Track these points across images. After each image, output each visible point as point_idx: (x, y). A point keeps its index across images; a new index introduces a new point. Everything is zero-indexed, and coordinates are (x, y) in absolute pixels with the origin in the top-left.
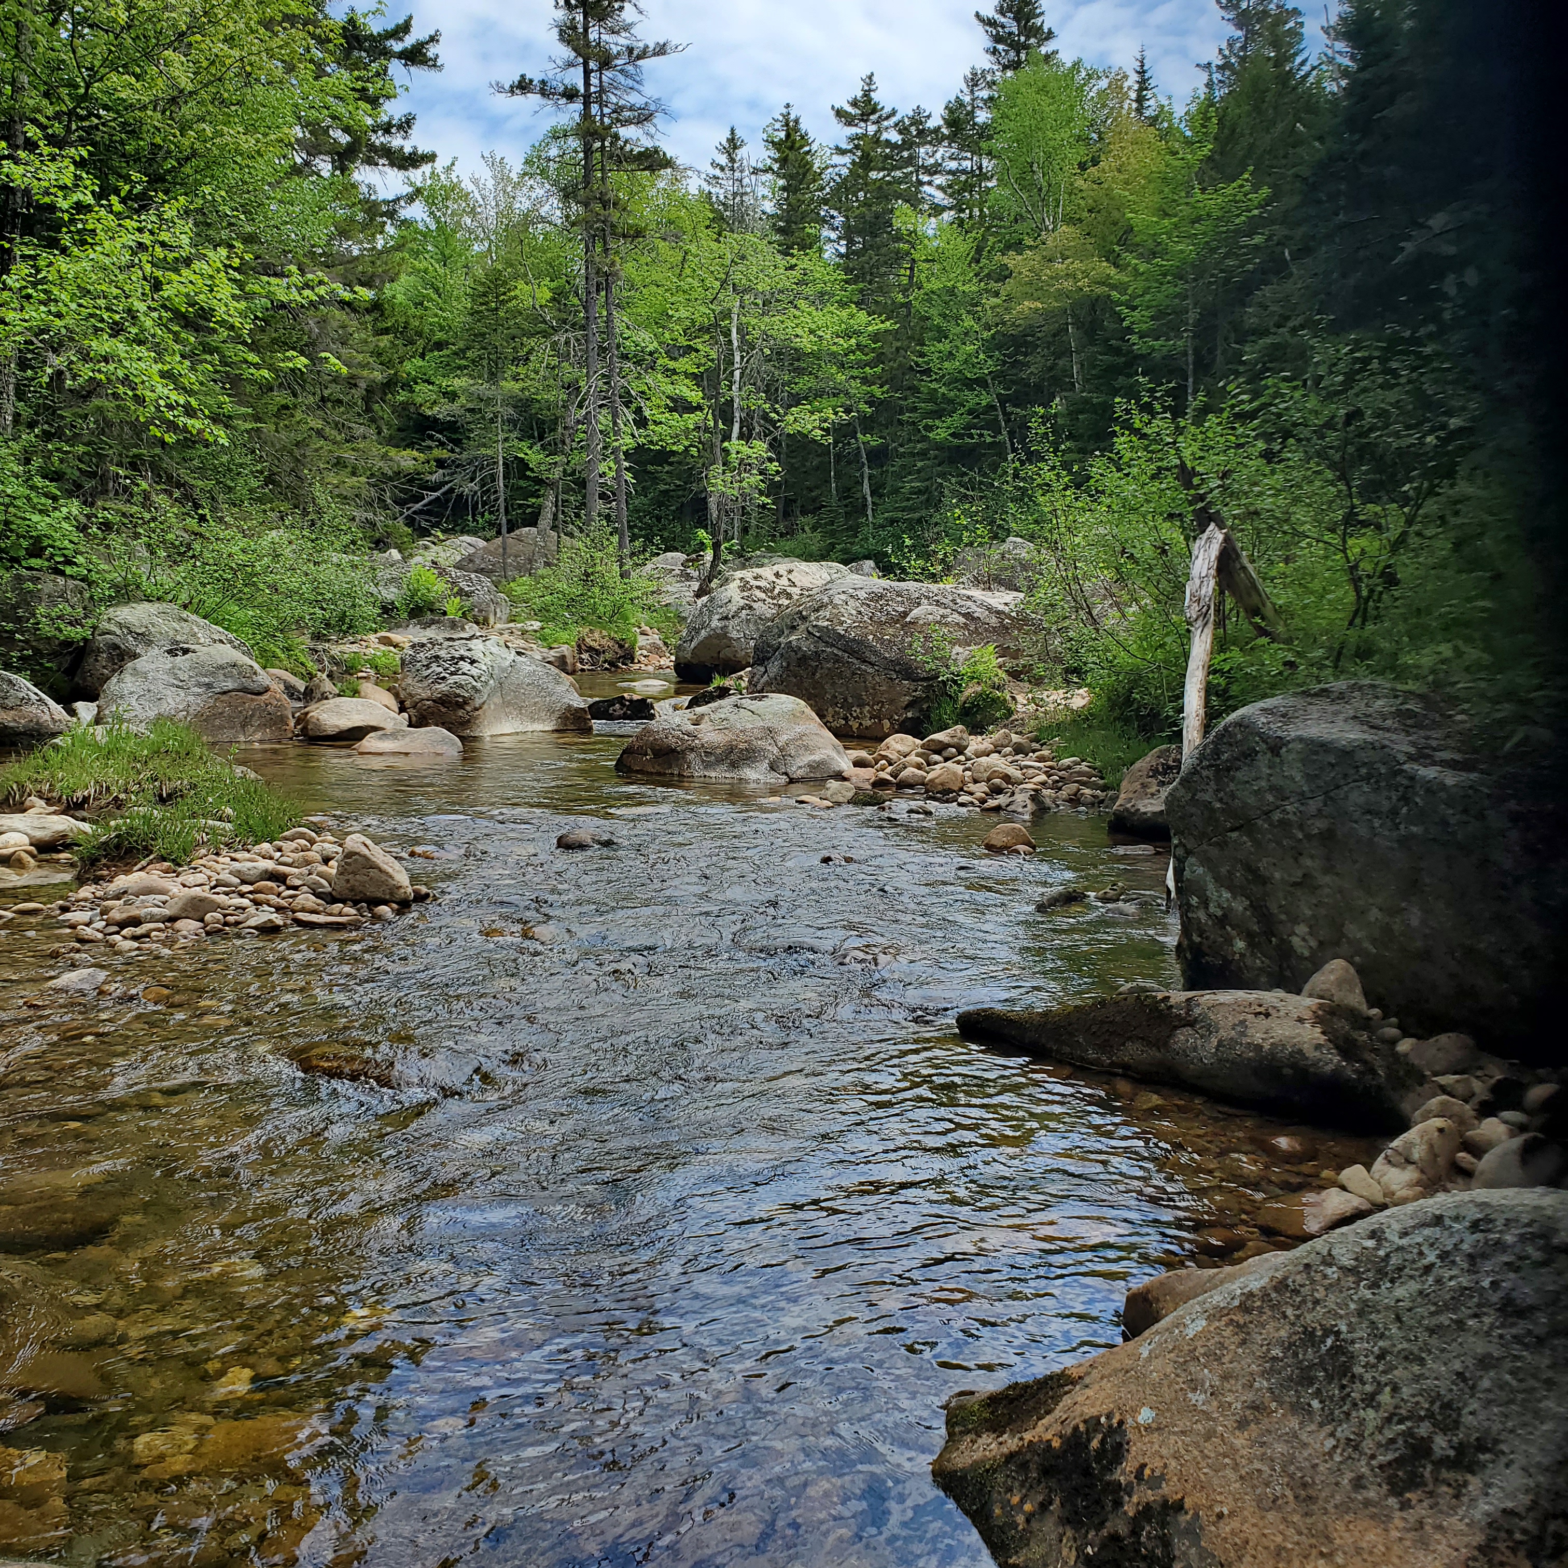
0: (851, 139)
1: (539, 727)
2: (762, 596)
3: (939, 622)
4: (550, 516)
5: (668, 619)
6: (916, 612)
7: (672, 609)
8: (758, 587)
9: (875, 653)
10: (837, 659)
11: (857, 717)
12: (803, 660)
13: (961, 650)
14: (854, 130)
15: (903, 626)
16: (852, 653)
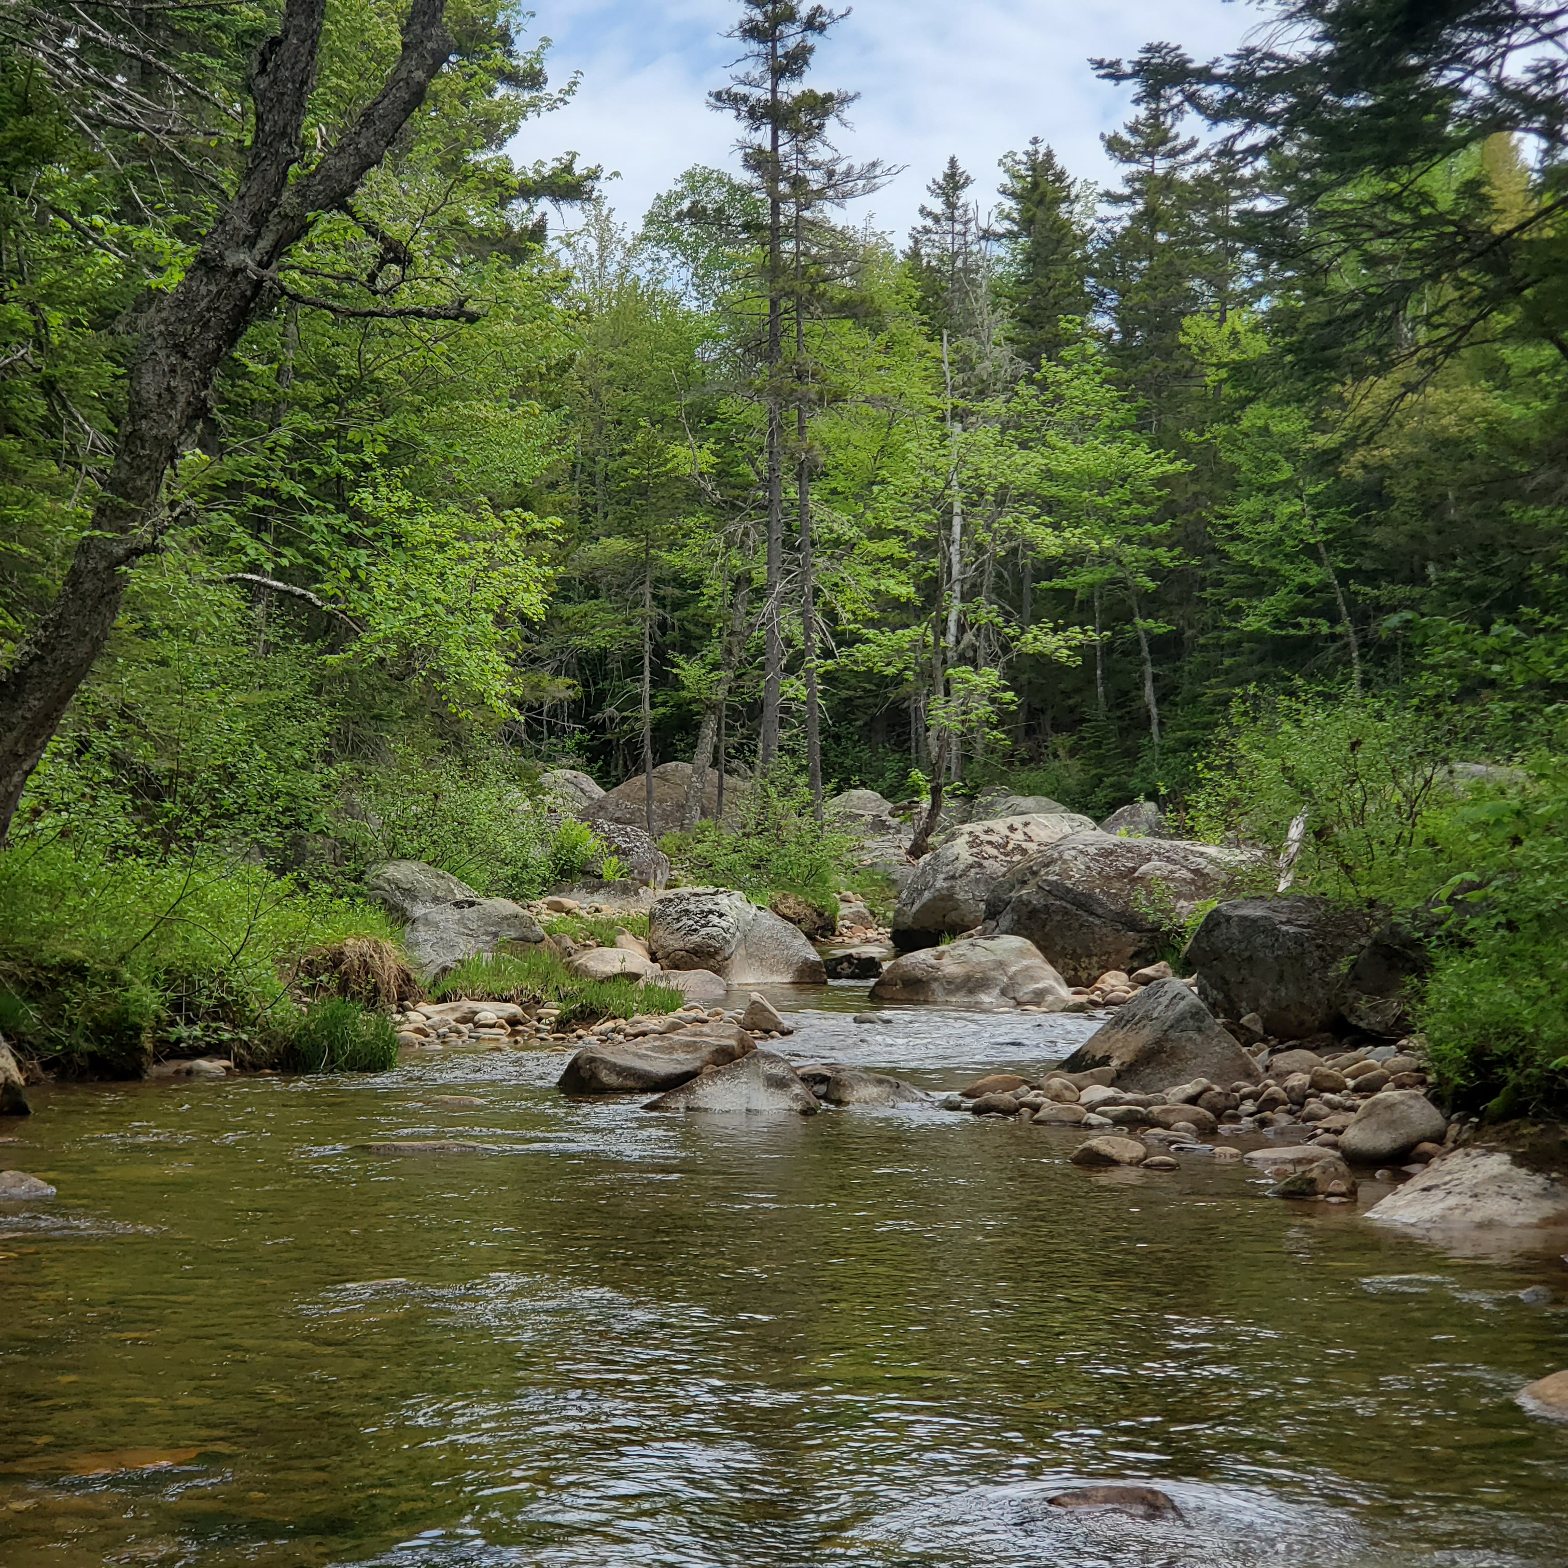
0: (1129, 181)
1: (777, 978)
2: (994, 852)
3: (1165, 879)
4: (710, 748)
5: (874, 882)
6: (1144, 868)
7: (877, 870)
8: (990, 843)
9: (1102, 905)
10: (1066, 912)
11: (1086, 968)
12: (1033, 913)
13: (1186, 904)
14: (1134, 167)
15: (1130, 881)
16: (1080, 906)
